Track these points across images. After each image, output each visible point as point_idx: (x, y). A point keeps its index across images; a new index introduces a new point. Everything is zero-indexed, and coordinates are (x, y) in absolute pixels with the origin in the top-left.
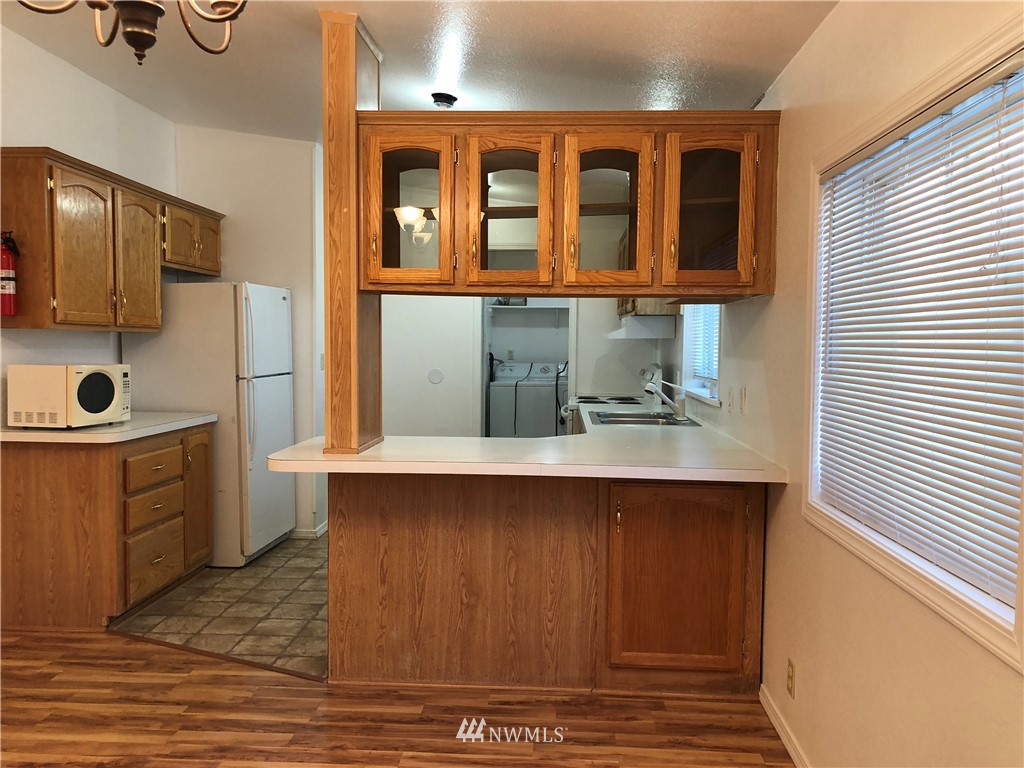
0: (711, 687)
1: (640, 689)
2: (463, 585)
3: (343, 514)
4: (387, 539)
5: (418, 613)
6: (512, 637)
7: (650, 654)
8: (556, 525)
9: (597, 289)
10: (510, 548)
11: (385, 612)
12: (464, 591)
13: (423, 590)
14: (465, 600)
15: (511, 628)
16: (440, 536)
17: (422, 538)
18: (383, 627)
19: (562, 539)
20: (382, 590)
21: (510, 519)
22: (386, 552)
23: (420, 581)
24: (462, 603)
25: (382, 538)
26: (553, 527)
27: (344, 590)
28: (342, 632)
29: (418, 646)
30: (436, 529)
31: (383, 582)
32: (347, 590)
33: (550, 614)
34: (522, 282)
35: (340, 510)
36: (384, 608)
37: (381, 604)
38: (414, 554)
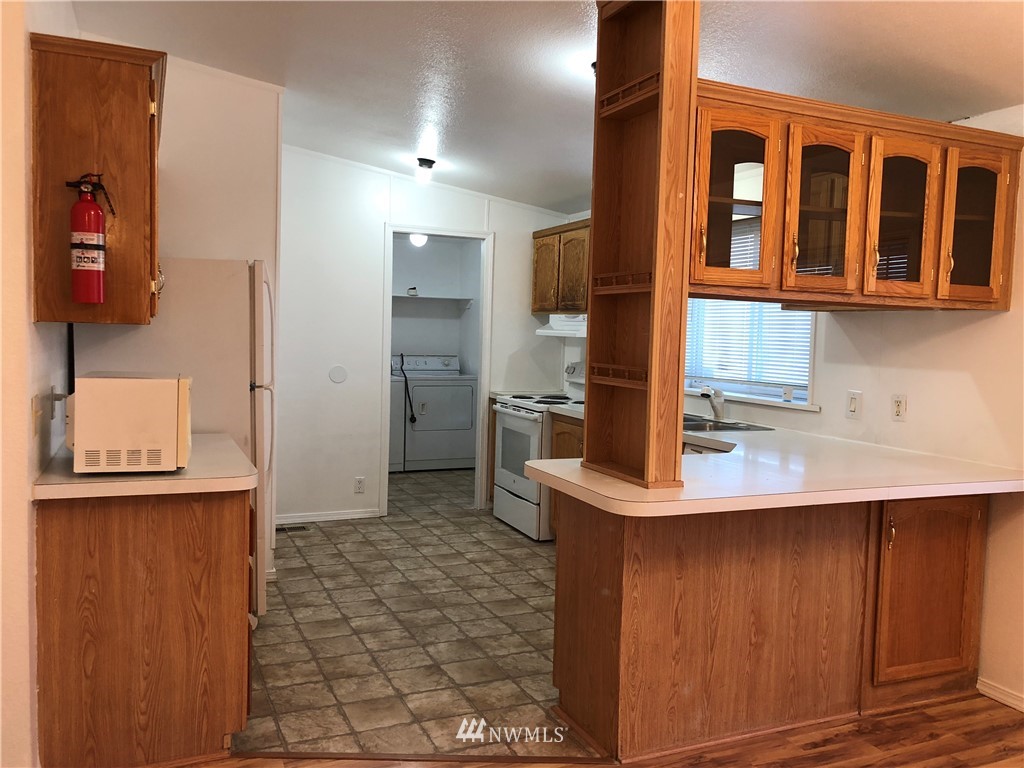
0: (944, 689)
1: (895, 703)
2: (753, 623)
3: (638, 557)
4: (682, 582)
5: (710, 662)
6: (793, 672)
7: (906, 667)
8: (833, 548)
9: (886, 299)
10: (794, 577)
11: (678, 667)
12: (753, 629)
13: (715, 636)
14: (754, 640)
15: (792, 663)
16: (733, 574)
17: (717, 576)
18: (674, 685)
19: (838, 562)
20: (676, 642)
21: (796, 546)
22: (680, 598)
23: (713, 628)
24: (751, 644)
25: (677, 582)
26: (831, 549)
27: (637, 649)
28: (633, 699)
29: (708, 700)
30: (730, 565)
31: (677, 633)
32: (640, 649)
33: (825, 641)
34: (832, 289)
35: (636, 554)
36: (677, 663)
37: (674, 659)
38: (708, 596)
